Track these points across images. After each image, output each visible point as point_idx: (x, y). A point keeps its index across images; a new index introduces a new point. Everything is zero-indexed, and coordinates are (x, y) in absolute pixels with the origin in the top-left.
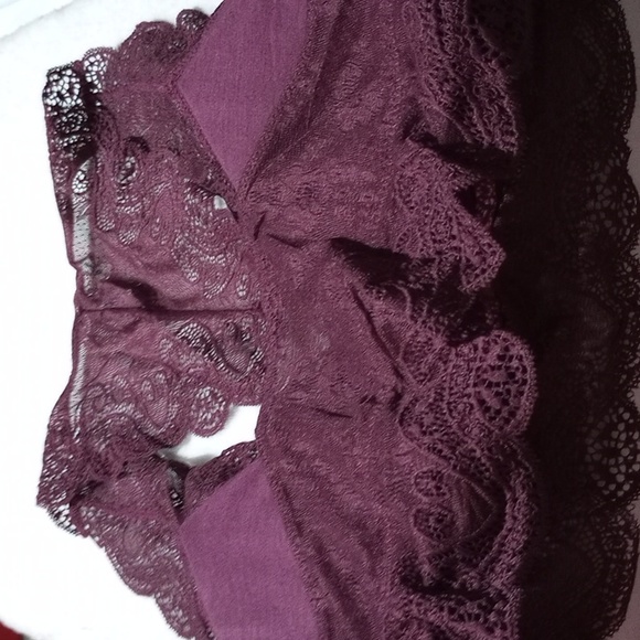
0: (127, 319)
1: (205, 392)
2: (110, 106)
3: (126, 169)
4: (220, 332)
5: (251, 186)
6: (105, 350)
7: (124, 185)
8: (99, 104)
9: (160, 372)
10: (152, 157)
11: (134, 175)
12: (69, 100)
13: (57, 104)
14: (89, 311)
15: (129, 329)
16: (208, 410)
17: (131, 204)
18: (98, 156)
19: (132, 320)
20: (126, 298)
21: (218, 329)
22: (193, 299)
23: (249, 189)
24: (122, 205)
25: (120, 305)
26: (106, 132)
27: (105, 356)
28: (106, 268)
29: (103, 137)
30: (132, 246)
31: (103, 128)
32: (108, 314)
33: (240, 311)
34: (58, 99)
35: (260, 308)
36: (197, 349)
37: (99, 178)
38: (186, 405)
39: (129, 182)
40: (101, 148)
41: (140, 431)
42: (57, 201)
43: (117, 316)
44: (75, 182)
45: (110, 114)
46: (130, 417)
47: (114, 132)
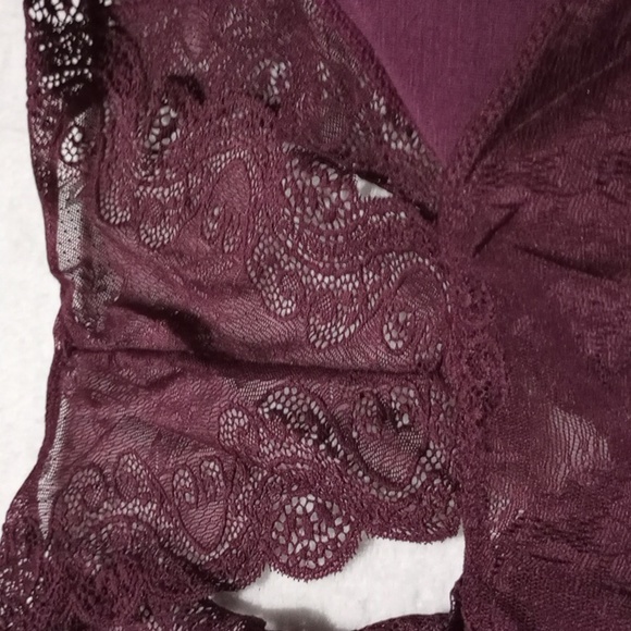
0: (157, 369)
1: (307, 503)
2: (130, 28)
3: (160, 127)
4: (344, 406)
5: (483, 153)
6: (103, 412)
7: (155, 152)
8: (111, 23)
9: (211, 459)
10: (212, 108)
11: (174, 136)
12: (62, 15)
13: (44, 19)
14: (87, 351)
15: (159, 384)
16: (310, 536)
17: (165, 183)
18: (105, 105)
19: (167, 371)
20: (155, 334)
21: (341, 401)
22: (287, 346)
23: (478, 160)
24: (149, 184)
25: (145, 345)
26: (122, 67)
27: (104, 422)
28: (113, 283)
29: (117, 76)
30: (165, 250)
31: (117, 62)
32: (121, 359)
33: (389, 373)
34: (45, 12)
35: (437, 373)
36: (300, 432)
37: (105, 141)
38: (261, 518)
39: (163, 148)
40: (112, 92)
41: (169, 551)
42: (35, 173)
43: (140, 362)
44: (66, 144)
45: (130, 39)
46: (148, 525)
47: (137, 69)
